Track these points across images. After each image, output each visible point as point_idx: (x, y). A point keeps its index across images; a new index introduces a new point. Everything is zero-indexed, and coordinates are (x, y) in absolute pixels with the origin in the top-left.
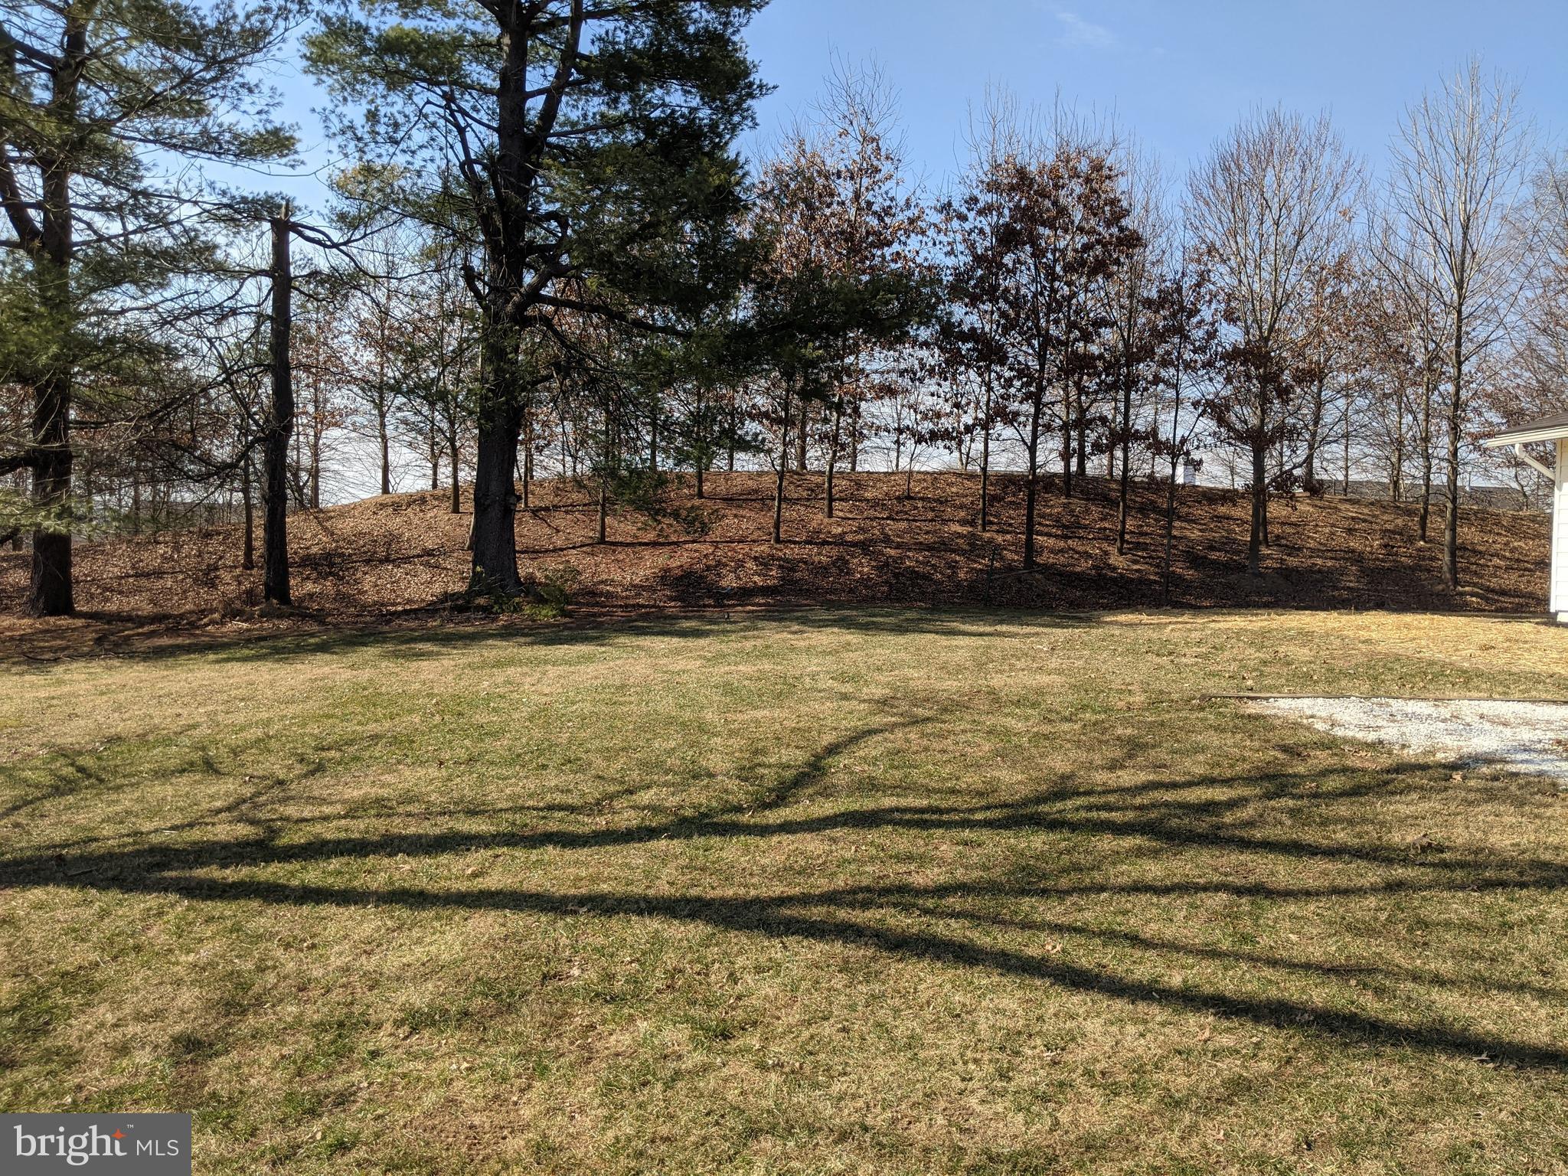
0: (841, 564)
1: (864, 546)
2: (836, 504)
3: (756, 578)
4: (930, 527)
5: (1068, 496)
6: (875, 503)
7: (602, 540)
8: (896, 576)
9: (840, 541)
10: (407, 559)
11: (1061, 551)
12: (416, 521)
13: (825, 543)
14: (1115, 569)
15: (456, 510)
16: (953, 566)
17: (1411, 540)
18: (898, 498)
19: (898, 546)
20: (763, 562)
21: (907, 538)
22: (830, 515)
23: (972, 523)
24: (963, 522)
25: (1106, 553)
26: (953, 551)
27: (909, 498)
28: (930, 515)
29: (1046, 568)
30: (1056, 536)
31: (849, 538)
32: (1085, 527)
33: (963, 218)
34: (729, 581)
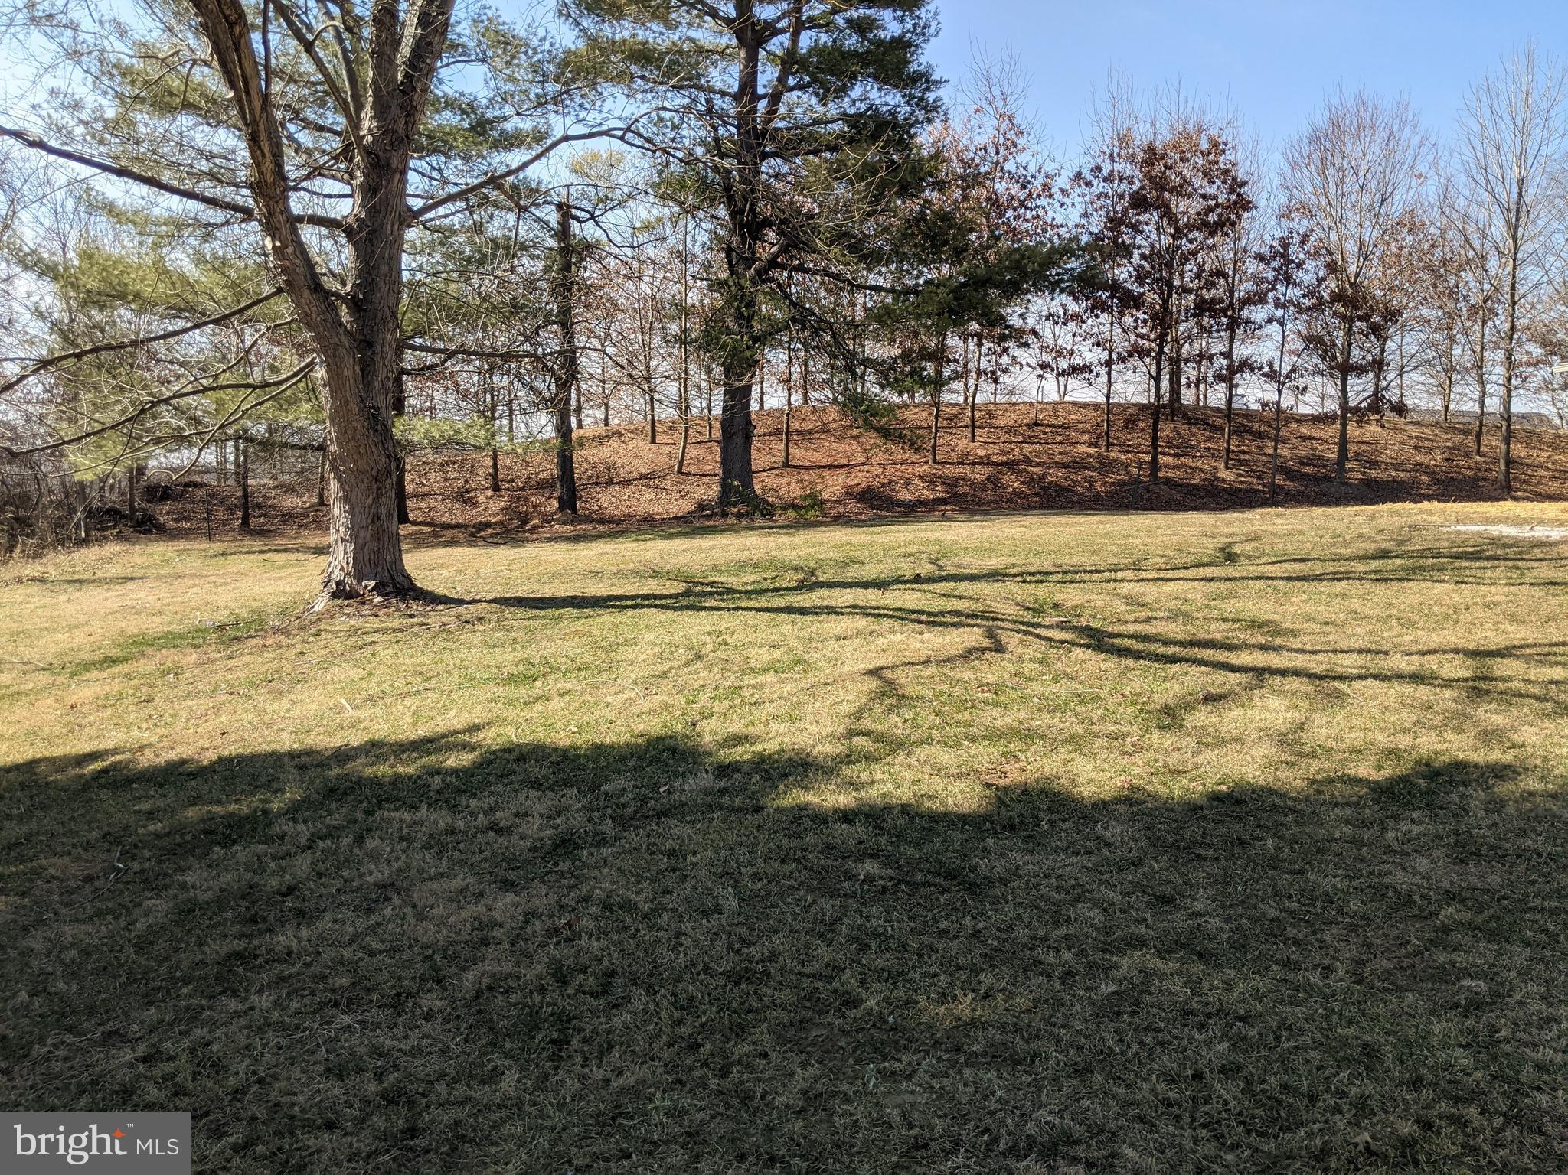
0: (994, 480)
1: (1010, 465)
2: (977, 432)
3: (925, 492)
4: (1061, 448)
5: (1173, 420)
6: (1010, 430)
7: (786, 464)
8: (1043, 488)
9: (986, 461)
10: (630, 482)
11: (1178, 467)
12: (621, 451)
13: (974, 464)
14: (1224, 481)
15: (653, 442)
16: (1091, 481)
17: (1468, 455)
18: (1027, 425)
19: (1038, 465)
20: (930, 480)
21: (1044, 458)
22: (973, 441)
23: (1096, 445)
24: (1091, 445)
25: (1215, 468)
26: (1086, 468)
27: (1036, 424)
28: (1059, 439)
29: (1168, 481)
30: (1170, 455)
31: (994, 459)
32: (1192, 447)
33: (1089, 184)
34: (904, 495)
